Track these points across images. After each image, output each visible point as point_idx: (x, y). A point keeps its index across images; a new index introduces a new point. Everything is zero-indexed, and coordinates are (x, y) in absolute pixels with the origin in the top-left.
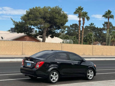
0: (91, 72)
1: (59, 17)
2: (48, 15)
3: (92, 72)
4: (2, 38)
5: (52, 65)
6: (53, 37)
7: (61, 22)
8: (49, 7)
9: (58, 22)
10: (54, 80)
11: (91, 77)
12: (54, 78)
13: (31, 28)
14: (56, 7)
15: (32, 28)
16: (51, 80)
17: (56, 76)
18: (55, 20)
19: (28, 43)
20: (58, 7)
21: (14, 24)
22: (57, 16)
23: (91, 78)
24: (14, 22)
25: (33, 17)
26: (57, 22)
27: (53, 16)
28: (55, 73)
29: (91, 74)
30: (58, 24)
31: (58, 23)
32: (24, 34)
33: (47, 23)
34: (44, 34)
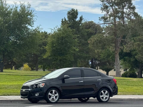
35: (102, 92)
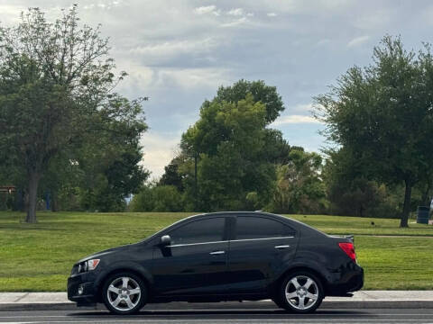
35: (294, 281)
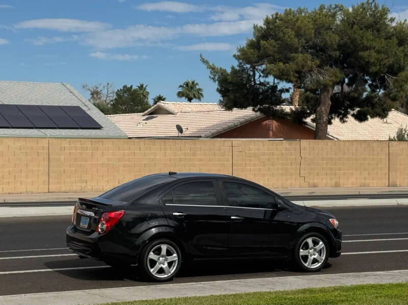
0: (315, 243)
1: (380, 44)
2: (333, 39)
3: (321, 243)
4: (180, 129)
5: (154, 223)
6: (366, 119)
7: (385, 61)
8: (336, 6)
9: (372, 60)
10: (161, 271)
11: (315, 261)
12: (162, 265)
13: (276, 87)
14: (363, 4)
15: (279, 87)
16: (152, 270)
17: (170, 259)
18: (361, 53)
19: (252, 147)
20: (373, 5)
21: (215, 76)
22: (368, 40)
23: (317, 265)
24: (213, 69)
25: (274, 47)
26: (368, 62)
27: (353, 41)
28: (164, 248)
29: (315, 250)
30: (373, 69)
31: (373, 64)
32: (254, 110)
33: (331, 66)
34: (323, 108)
